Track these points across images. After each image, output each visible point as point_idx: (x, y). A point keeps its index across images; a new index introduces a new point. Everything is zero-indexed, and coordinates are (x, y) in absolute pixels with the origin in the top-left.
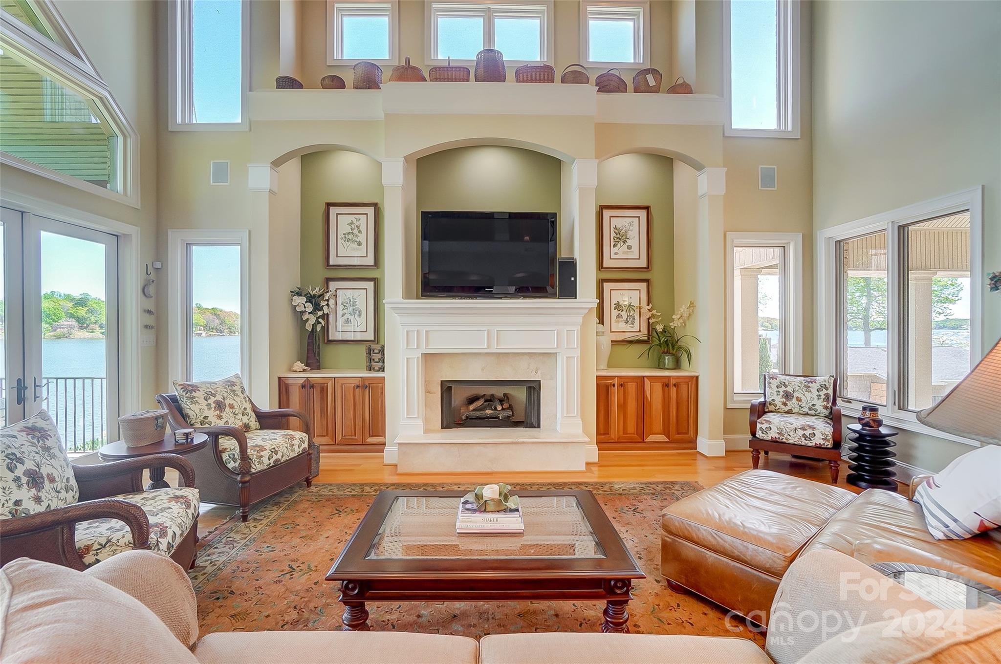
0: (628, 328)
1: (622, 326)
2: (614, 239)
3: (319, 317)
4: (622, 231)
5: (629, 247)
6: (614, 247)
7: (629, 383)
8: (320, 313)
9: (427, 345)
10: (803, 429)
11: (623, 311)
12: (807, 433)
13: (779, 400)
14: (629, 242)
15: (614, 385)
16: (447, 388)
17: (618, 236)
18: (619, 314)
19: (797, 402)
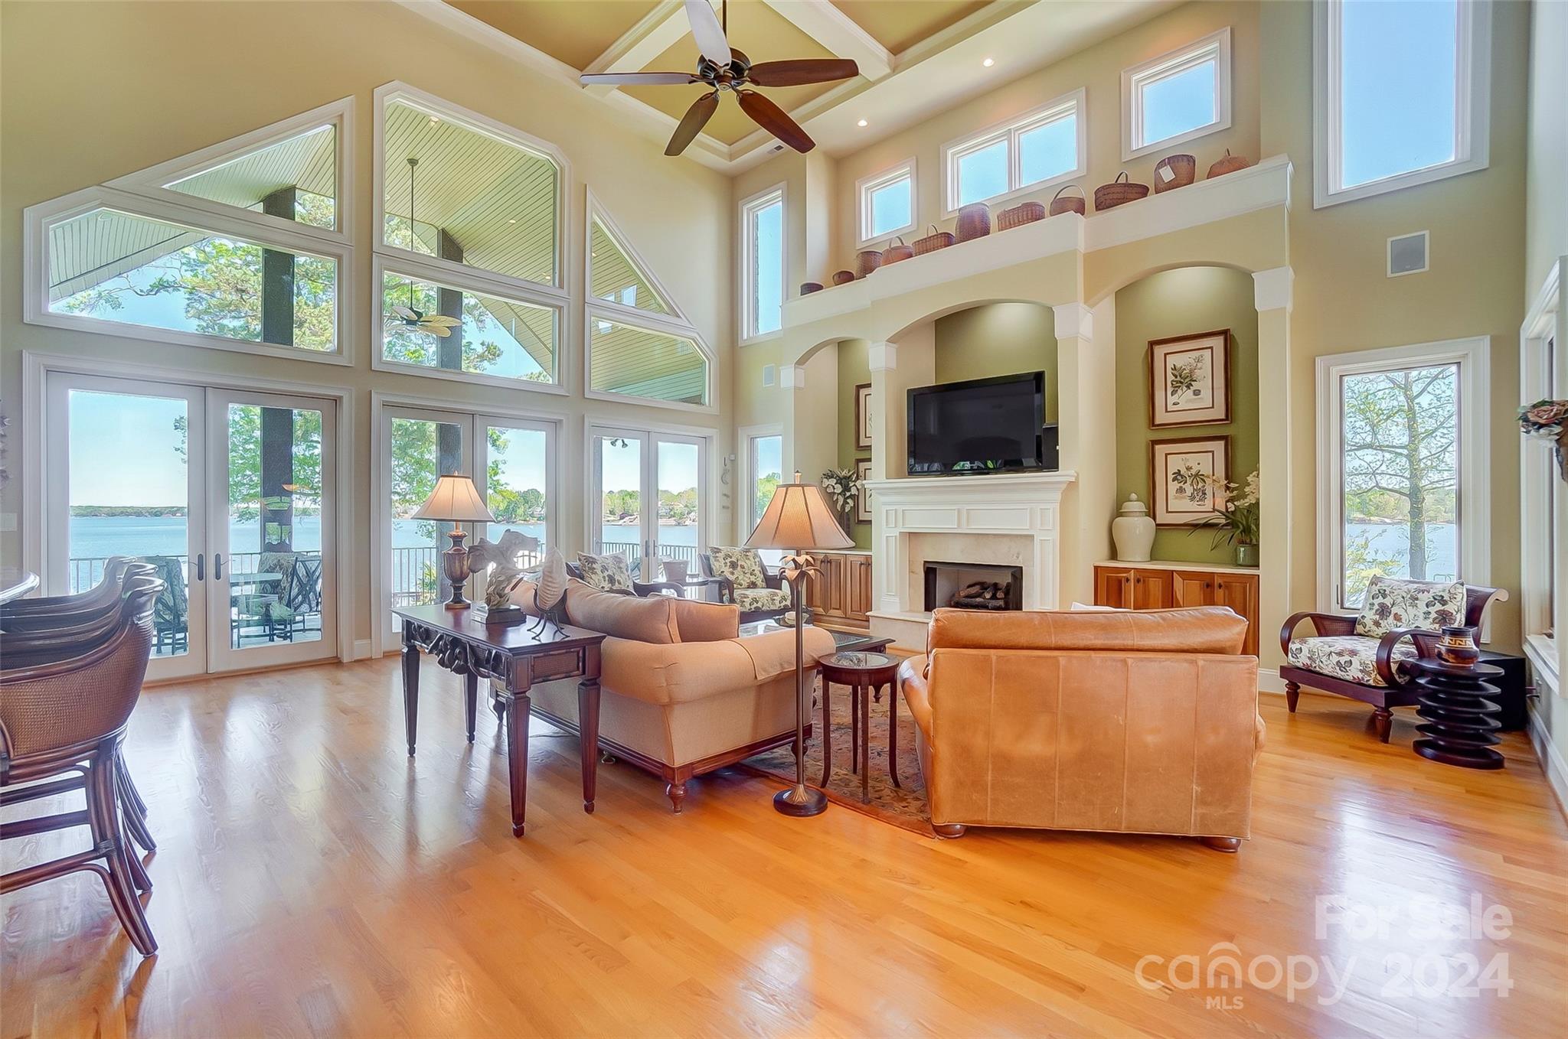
0: (1193, 506)
1: (1186, 504)
2: (1172, 384)
3: (848, 498)
4: (1185, 372)
5: (1197, 393)
6: (1172, 395)
7: (1151, 579)
8: (848, 494)
9: (903, 525)
10: (1340, 654)
11: (1186, 482)
12: (1343, 660)
13: (1370, 616)
14: (1196, 386)
15: (1128, 580)
16: (931, 572)
17: (1179, 379)
18: (1181, 487)
19: (1395, 622)
